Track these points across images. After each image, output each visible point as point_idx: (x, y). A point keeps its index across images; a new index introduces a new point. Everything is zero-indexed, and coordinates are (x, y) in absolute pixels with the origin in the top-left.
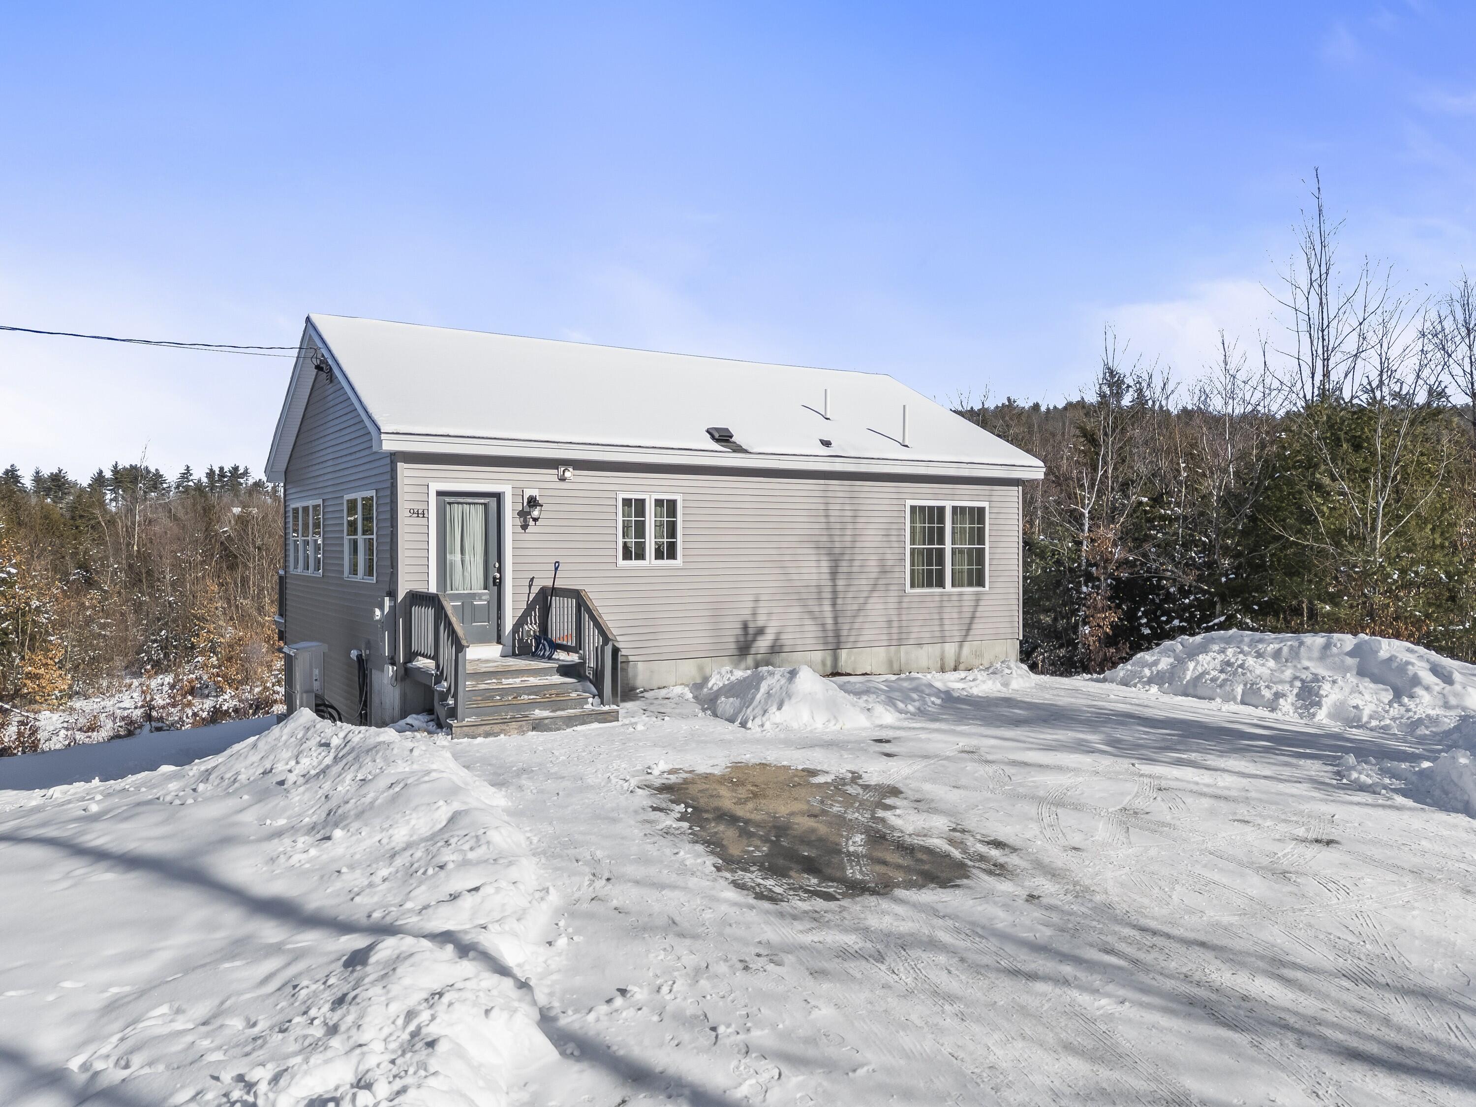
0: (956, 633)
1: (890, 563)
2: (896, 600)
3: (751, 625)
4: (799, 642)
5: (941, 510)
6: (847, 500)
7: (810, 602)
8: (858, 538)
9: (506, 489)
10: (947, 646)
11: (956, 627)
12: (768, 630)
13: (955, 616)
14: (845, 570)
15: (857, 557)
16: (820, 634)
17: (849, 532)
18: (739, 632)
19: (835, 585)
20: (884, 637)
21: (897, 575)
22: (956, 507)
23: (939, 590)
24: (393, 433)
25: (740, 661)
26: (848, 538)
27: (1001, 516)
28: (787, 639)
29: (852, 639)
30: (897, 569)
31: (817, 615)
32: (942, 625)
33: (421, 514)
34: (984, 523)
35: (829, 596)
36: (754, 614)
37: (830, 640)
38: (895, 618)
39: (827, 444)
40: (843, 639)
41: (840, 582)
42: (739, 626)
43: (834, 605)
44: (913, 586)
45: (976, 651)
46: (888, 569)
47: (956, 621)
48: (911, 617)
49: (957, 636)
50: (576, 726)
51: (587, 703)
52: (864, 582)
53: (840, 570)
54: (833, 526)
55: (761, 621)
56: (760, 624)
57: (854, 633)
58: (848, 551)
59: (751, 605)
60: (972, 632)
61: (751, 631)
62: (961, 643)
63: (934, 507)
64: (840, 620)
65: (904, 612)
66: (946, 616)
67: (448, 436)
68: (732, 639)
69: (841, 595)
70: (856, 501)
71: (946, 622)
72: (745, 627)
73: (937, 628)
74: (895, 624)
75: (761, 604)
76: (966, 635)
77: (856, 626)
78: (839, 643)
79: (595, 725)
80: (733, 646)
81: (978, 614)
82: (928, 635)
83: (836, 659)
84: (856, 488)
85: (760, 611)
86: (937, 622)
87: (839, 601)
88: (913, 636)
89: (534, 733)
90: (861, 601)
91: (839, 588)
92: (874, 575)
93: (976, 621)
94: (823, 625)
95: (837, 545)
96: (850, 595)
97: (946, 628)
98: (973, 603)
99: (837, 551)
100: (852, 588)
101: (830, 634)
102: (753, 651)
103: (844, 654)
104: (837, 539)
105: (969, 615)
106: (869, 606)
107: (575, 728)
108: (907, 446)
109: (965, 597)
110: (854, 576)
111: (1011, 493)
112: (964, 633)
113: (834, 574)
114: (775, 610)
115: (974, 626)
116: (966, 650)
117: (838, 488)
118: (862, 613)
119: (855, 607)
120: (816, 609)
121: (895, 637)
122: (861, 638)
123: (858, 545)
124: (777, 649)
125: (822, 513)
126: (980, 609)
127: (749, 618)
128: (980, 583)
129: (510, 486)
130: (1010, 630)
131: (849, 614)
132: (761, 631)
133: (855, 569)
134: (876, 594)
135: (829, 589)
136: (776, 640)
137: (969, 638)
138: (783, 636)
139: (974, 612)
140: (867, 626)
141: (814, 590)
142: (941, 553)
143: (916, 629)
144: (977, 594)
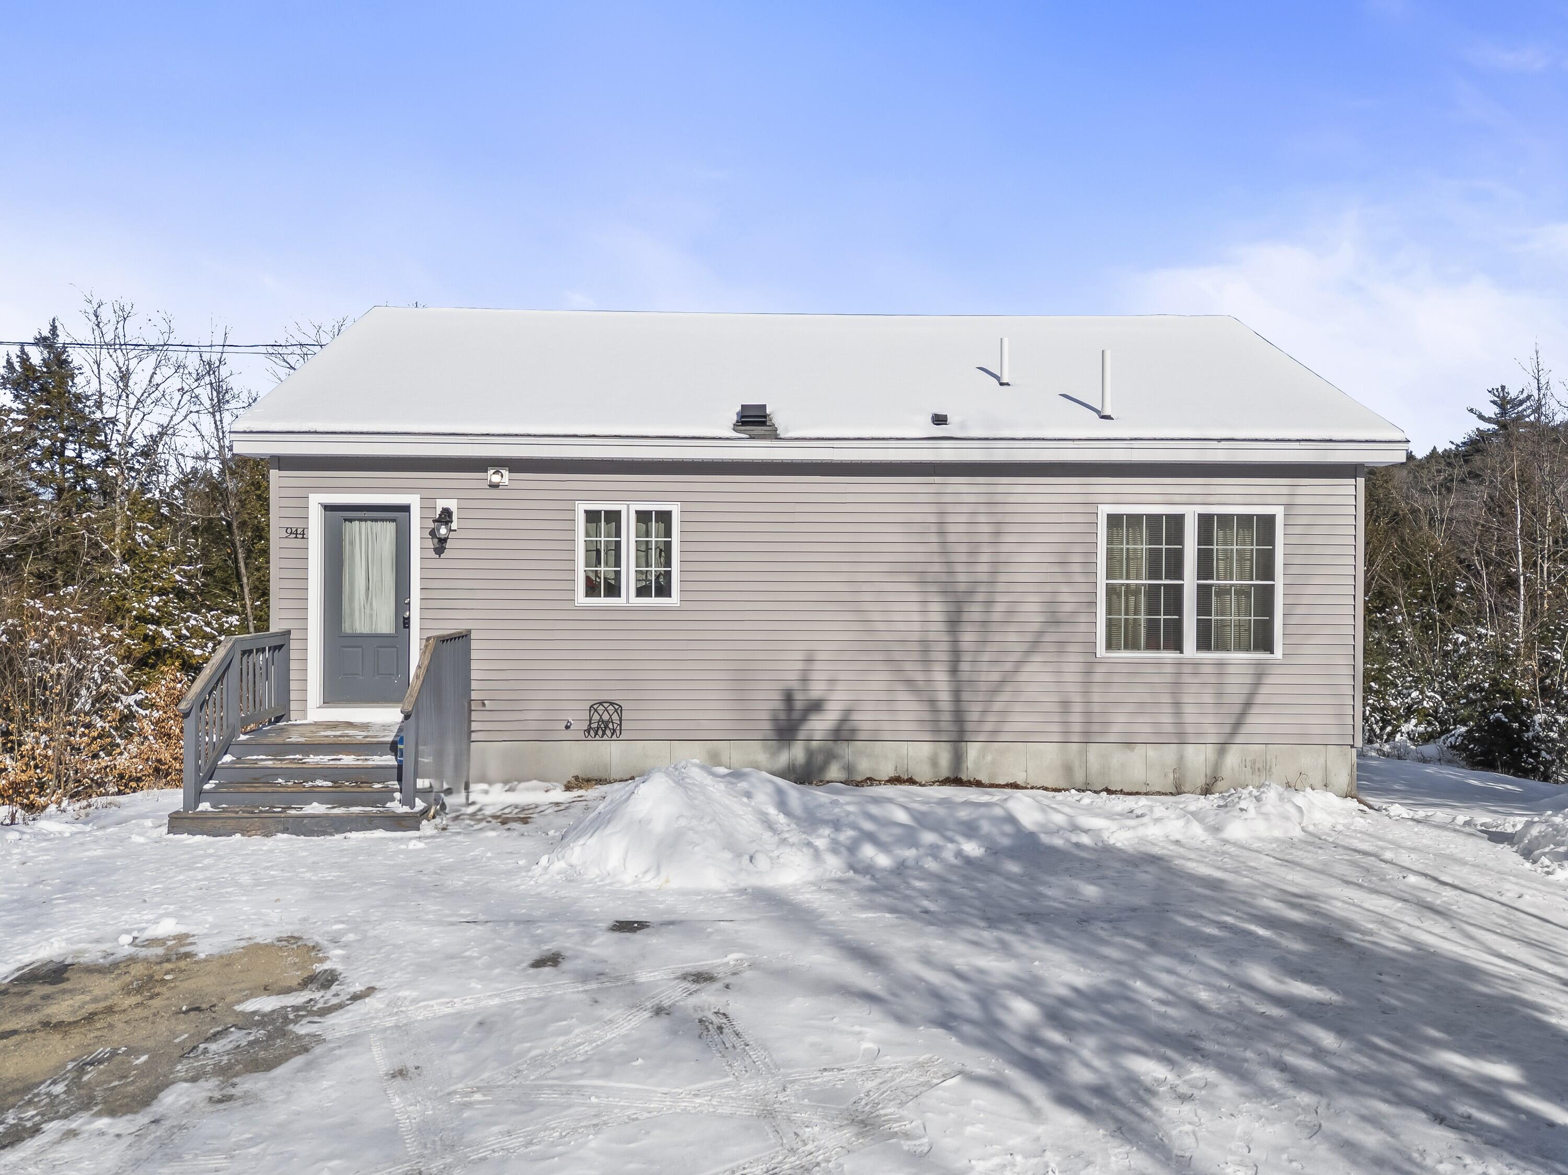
0: (1211, 729)
1: (1068, 608)
2: (1080, 668)
3: (799, 696)
4: (886, 726)
5: (1177, 521)
6: (982, 508)
7: (908, 666)
8: (1002, 568)
9: (413, 501)
10: (1190, 750)
11: (1211, 719)
12: (830, 706)
13: (1208, 699)
14: (976, 617)
15: (999, 598)
16: (927, 716)
17: (984, 558)
18: (779, 705)
19: (955, 642)
20: (1055, 728)
21: (1083, 628)
22: (1210, 517)
23: (1169, 656)
24: (245, 432)
25: (779, 750)
26: (984, 568)
27: (1315, 530)
28: (864, 720)
29: (988, 727)
30: (1082, 618)
31: (921, 686)
32: (1178, 714)
33: (301, 534)
34: (1272, 543)
35: (944, 657)
36: (805, 680)
37: (944, 726)
38: (1077, 698)
39: (940, 420)
40: (969, 727)
41: (968, 637)
42: (777, 696)
43: (954, 671)
44: (1109, 646)
45: (1254, 762)
46: (1062, 617)
47: (1211, 709)
48: (1110, 698)
49: (1212, 734)
50: (350, 831)
51: (393, 800)
52: (1012, 637)
53: (965, 617)
54: (951, 548)
55: (817, 690)
56: (815, 695)
57: (991, 717)
58: (982, 588)
59: (800, 666)
60: (1245, 729)
61: (799, 705)
62: (1222, 747)
63: (1160, 516)
64: (965, 696)
65: (1096, 688)
66: (1186, 699)
67: (316, 432)
68: (765, 716)
69: (967, 657)
70: (1000, 508)
71: (1188, 709)
72: (788, 697)
73: (1167, 719)
74: (1078, 708)
75: (817, 666)
76: (1233, 733)
77: (997, 707)
78: (962, 732)
79: (379, 834)
80: (767, 725)
81: (1259, 699)
82: (1148, 729)
83: (958, 759)
84: (1000, 489)
85: (815, 676)
86: (1168, 709)
87: (964, 666)
88: (1115, 728)
89: (285, 836)
90: (1008, 667)
91: (964, 646)
92: (1035, 627)
93: (1255, 710)
94: (933, 702)
95: (962, 578)
96: (986, 657)
97: (1188, 719)
98: (1248, 680)
99: (962, 587)
100: (990, 647)
101: (947, 717)
102: (802, 735)
103: (973, 751)
104: (959, 568)
105: (1241, 699)
106: (1022, 677)
107: (348, 834)
108: (1108, 417)
109: (1231, 669)
110: (994, 627)
111: (1341, 491)
112: (1227, 729)
113: (954, 623)
114: (842, 676)
115: (1250, 719)
116: (1233, 758)
117: (965, 489)
118: (1009, 687)
119: (995, 677)
120: (919, 677)
121: (1077, 728)
122: (1007, 727)
123: (1002, 578)
124: (845, 735)
125: (934, 528)
126: (1264, 690)
127: (795, 685)
128: (1266, 644)
129: (418, 496)
130: (1334, 730)
131: (983, 687)
132: (816, 706)
133: (995, 617)
134: (1037, 658)
135: (945, 647)
136: (843, 721)
137: (1239, 739)
138: (856, 716)
139: (1252, 694)
140: (1018, 707)
141: (915, 647)
142: (1176, 594)
143: (1122, 718)
144: (1259, 664)
